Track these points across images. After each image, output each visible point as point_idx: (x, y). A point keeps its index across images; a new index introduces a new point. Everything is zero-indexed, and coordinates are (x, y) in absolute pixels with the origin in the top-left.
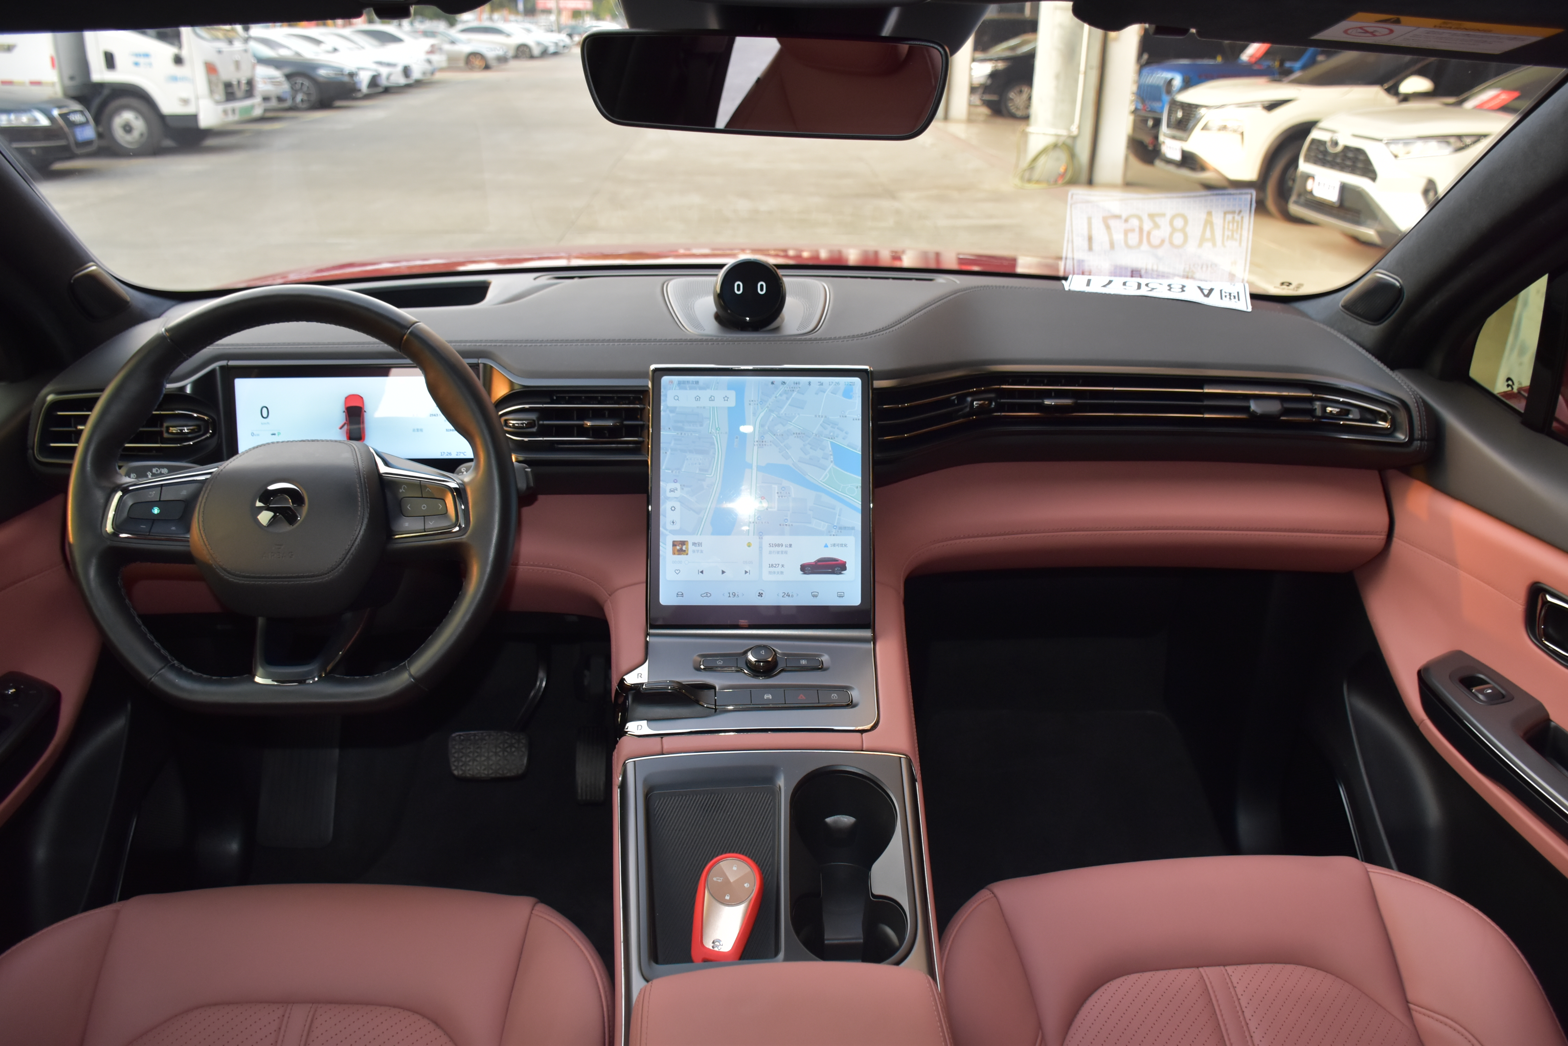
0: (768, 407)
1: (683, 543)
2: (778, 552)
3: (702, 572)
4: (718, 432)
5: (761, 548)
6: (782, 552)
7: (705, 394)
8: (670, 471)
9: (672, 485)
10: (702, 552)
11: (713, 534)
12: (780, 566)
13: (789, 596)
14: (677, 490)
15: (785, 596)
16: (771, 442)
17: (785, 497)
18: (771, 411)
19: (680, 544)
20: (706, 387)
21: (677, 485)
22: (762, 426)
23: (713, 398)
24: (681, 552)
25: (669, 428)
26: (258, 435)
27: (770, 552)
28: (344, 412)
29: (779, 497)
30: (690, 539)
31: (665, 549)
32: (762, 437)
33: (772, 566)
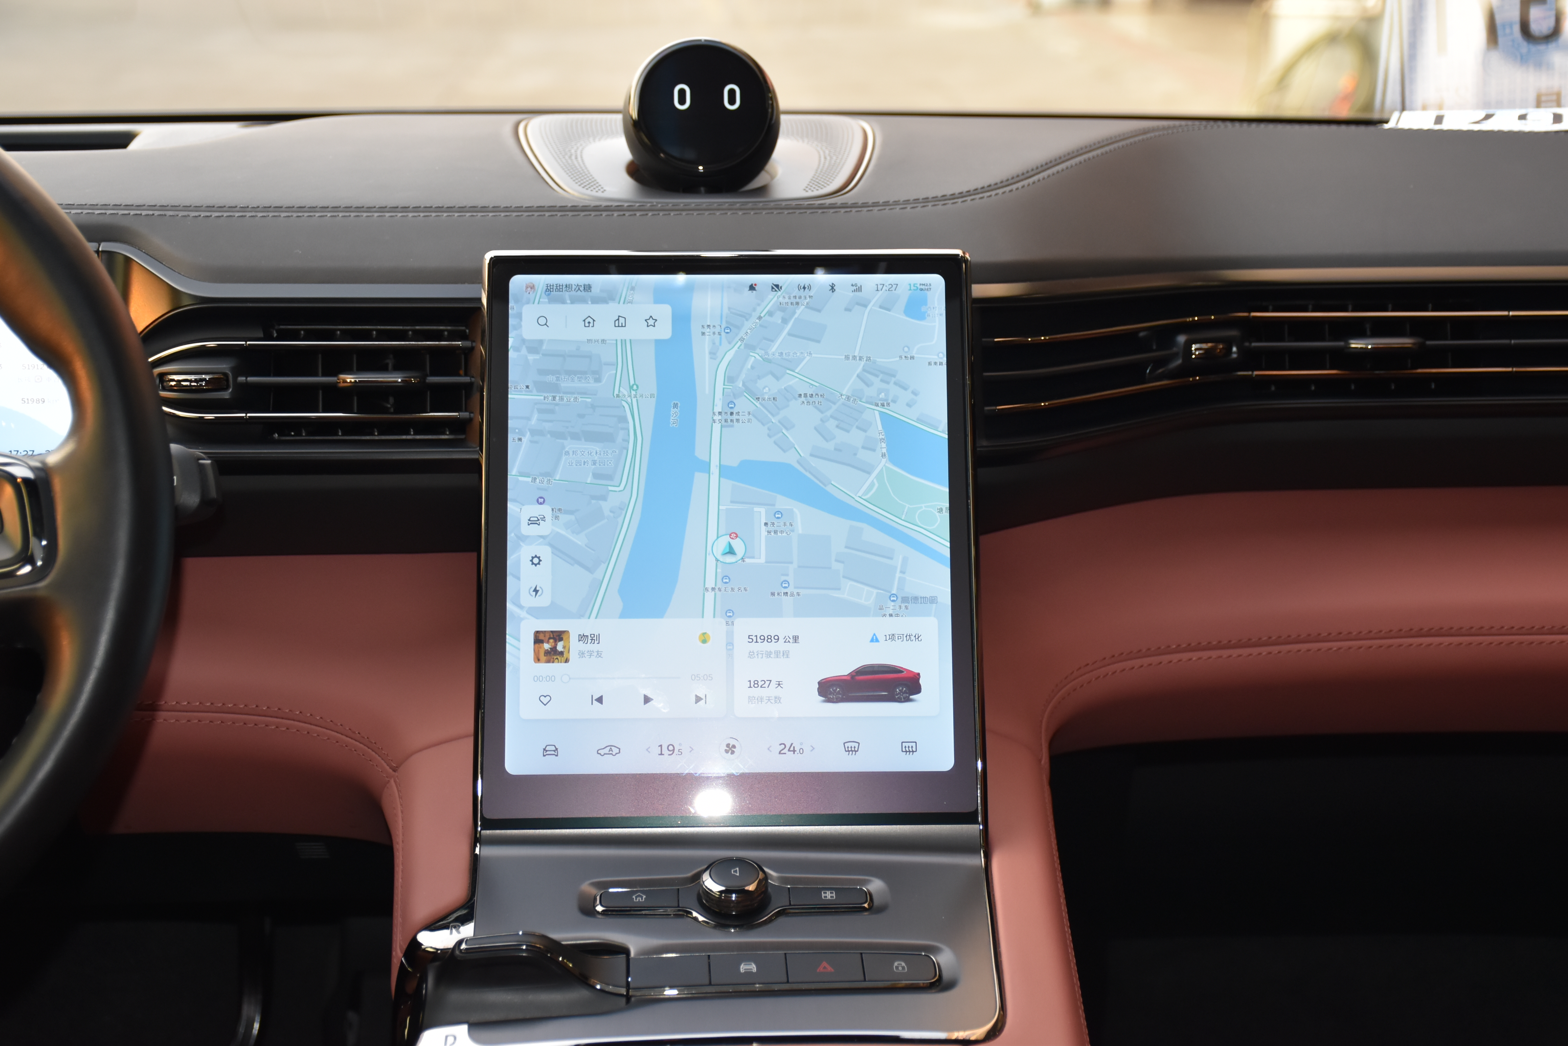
0: (742, 339)
1: (558, 636)
2: (769, 654)
3: (600, 700)
4: (633, 393)
5: (730, 644)
6: (777, 653)
7: (605, 313)
8: (530, 479)
9: (536, 510)
10: (599, 654)
11: (623, 615)
12: (773, 684)
13: (794, 751)
14: (543, 519)
15: (786, 751)
16: (749, 413)
17: (782, 532)
18: (751, 347)
19: (550, 638)
20: (608, 297)
21: (545, 510)
22: (730, 379)
23: (622, 320)
24: (553, 655)
25: (527, 387)
27: (751, 655)
29: (769, 532)
30: (574, 627)
31: (519, 649)
32: (730, 403)
33: (755, 684)
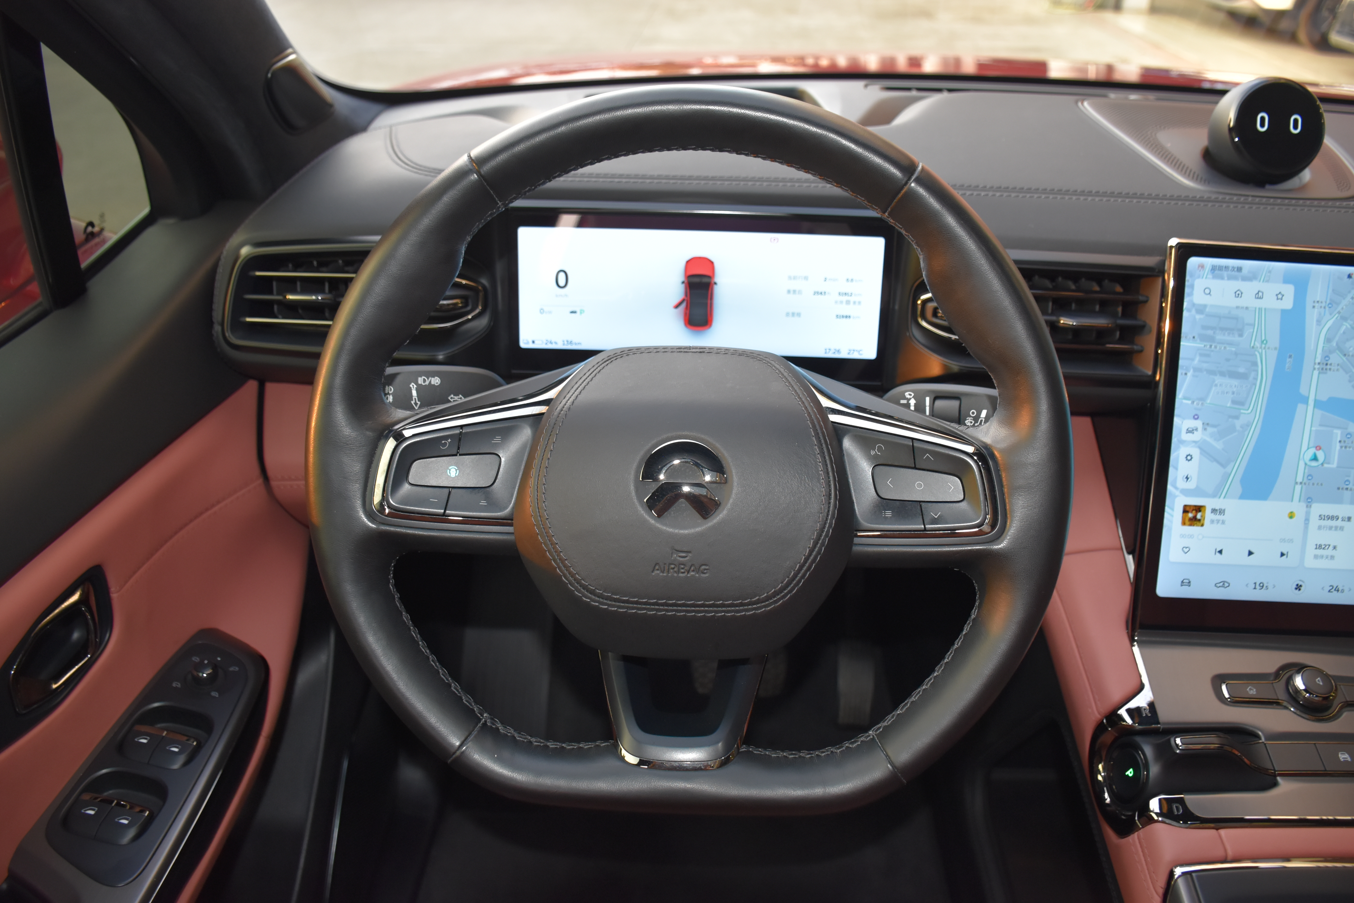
0: (1339, 313)
1: (1199, 509)
2: (1331, 528)
3: (1220, 552)
4: (1263, 346)
5: (1307, 520)
6: (1336, 528)
7: (1249, 288)
8: (1189, 402)
9: (1191, 423)
10: (1223, 522)
11: (1243, 497)
12: (1331, 548)
13: (1338, 591)
14: (1197, 429)
15: (1333, 590)
16: (1338, 365)
17: (1350, 447)
18: (1344, 319)
19: (1193, 510)
20: (1252, 277)
21: (1198, 424)
22: (1328, 340)
23: (1260, 294)
24: (1194, 521)
25: (1194, 337)
26: (550, 312)
27: (1320, 528)
28: (683, 282)
29: (1341, 447)
30: (1209, 503)
31: (1172, 516)
32: (1326, 357)
33: (1319, 547)
